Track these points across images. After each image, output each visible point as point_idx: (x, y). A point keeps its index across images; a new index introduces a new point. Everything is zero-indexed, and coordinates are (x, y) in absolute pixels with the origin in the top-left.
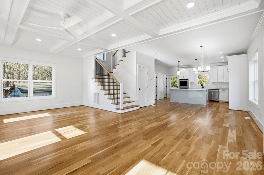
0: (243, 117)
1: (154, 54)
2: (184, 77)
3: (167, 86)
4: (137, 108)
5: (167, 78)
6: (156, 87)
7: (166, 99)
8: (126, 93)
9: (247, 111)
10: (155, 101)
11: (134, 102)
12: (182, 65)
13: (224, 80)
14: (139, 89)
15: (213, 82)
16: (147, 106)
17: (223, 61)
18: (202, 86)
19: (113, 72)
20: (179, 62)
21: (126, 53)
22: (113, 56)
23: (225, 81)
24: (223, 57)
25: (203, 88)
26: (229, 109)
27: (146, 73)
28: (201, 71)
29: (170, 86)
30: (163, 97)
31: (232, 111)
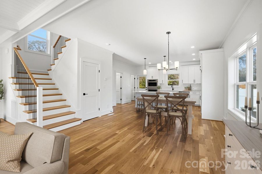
0: (222, 134)
1: (107, 44)
2: (152, 77)
3: (135, 88)
4: (79, 123)
5: (135, 79)
6: (121, 88)
7: (134, 102)
8: (66, 100)
9: (222, 122)
10: (113, 108)
11: (75, 113)
12: (150, 63)
13: (194, 81)
14: (84, 94)
15: (183, 83)
16: (100, 116)
17: (194, 59)
18: (172, 88)
19: (51, 70)
20: (145, 59)
21: (66, 41)
22: (54, 47)
23: (196, 82)
24: (194, 54)
25: (173, 89)
26: (202, 118)
27: (97, 71)
28: (168, 68)
29: (139, 87)
30: (129, 100)
31: (206, 120)
